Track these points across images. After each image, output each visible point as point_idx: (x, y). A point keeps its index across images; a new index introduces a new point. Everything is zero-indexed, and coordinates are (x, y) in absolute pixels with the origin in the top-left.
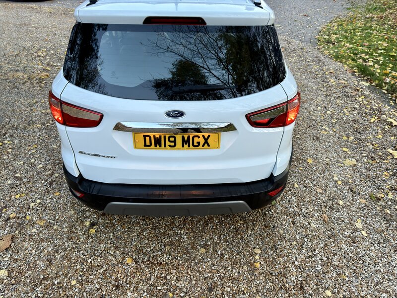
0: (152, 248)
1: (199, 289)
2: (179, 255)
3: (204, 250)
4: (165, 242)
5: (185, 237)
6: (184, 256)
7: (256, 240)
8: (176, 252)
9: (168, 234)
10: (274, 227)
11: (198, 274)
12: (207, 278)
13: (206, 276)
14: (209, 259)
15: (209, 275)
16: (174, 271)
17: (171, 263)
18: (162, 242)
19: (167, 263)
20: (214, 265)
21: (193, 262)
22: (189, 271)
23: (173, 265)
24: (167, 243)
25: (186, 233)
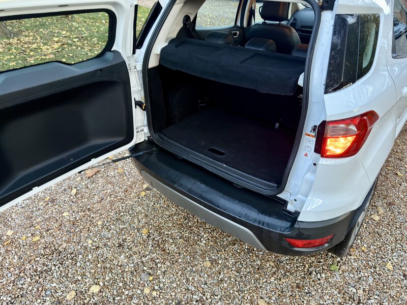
0: (170, 233)
1: (173, 294)
2: (185, 254)
3: (209, 264)
4: (183, 235)
5: (204, 242)
6: (188, 257)
7: (272, 291)
8: (184, 250)
9: (192, 230)
10: (309, 293)
11: (184, 281)
12: (188, 289)
13: (190, 288)
14: (206, 276)
15: (193, 289)
16: (169, 264)
17: (173, 255)
18: (181, 233)
19: (169, 253)
20: (206, 284)
21: (190, 267)
22: (180, 272)
23: (173, 258)
24: (184, 236)
25: (208, 239)
